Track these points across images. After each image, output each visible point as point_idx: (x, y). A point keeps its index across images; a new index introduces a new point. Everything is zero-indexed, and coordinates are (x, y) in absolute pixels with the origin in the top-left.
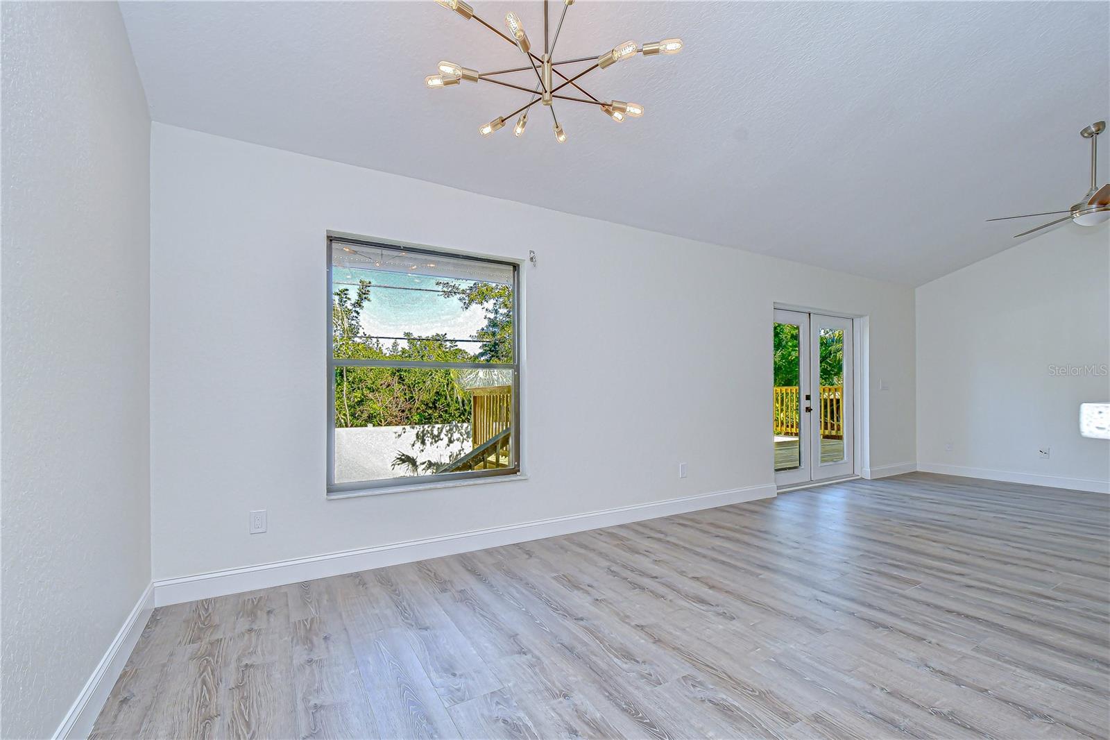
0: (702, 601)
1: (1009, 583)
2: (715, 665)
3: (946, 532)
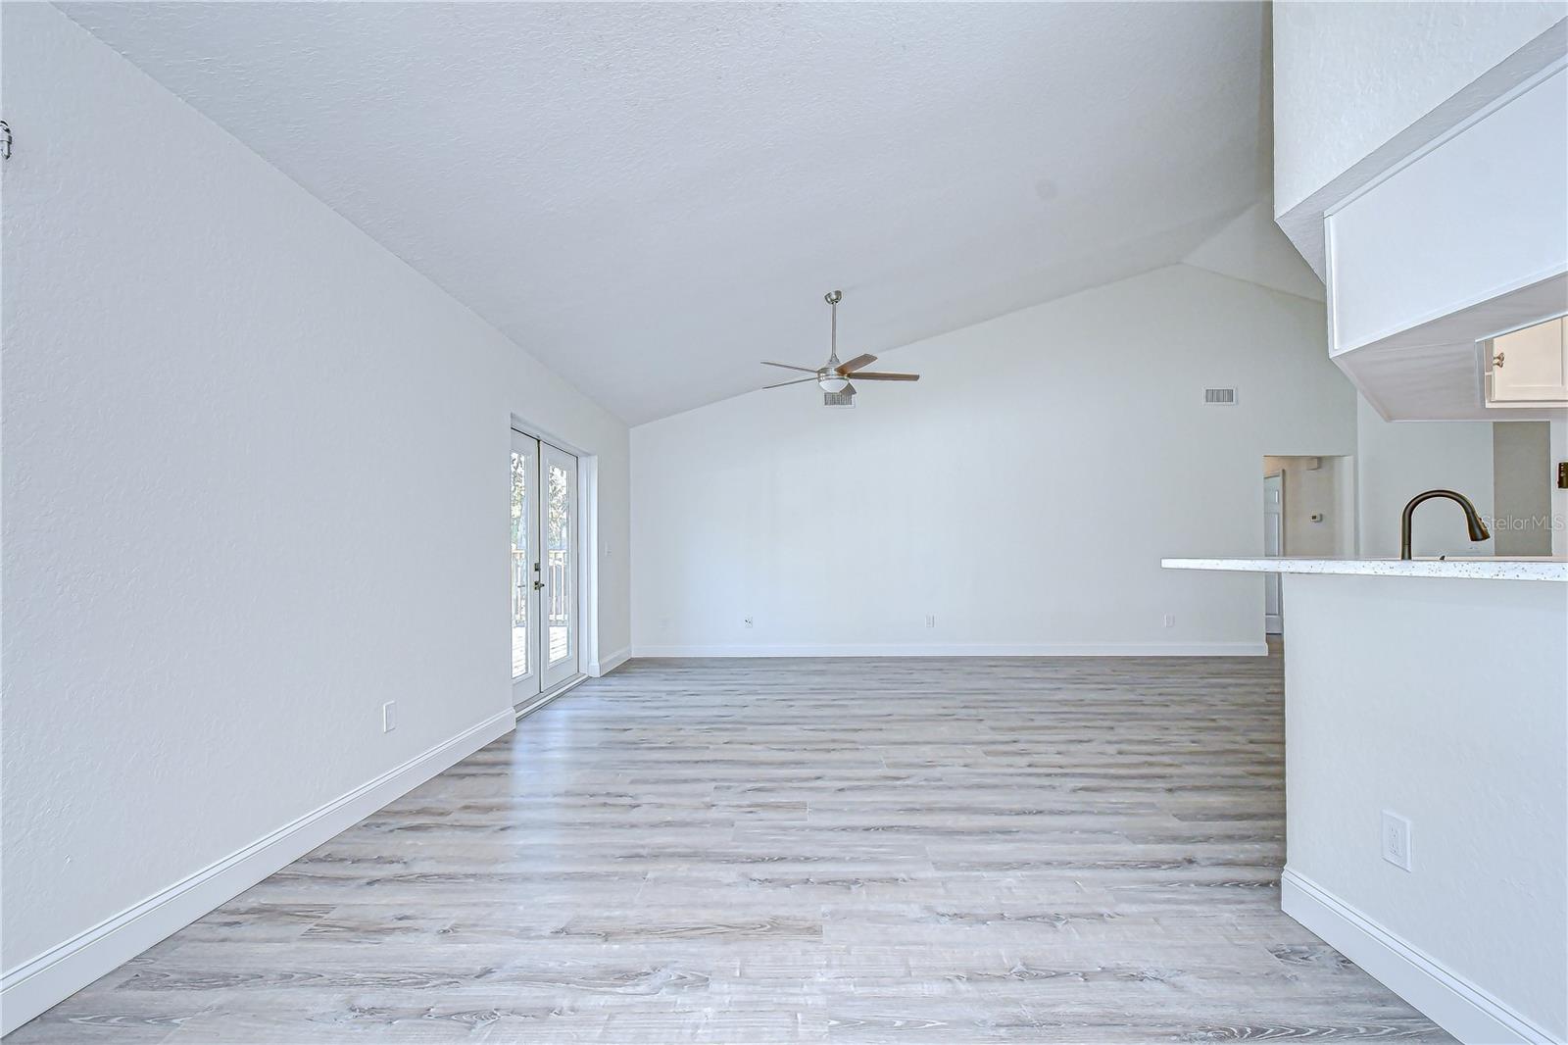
0: (626, 976)
1: (860, 773)
2: (698, 923)
3: (745, 729)
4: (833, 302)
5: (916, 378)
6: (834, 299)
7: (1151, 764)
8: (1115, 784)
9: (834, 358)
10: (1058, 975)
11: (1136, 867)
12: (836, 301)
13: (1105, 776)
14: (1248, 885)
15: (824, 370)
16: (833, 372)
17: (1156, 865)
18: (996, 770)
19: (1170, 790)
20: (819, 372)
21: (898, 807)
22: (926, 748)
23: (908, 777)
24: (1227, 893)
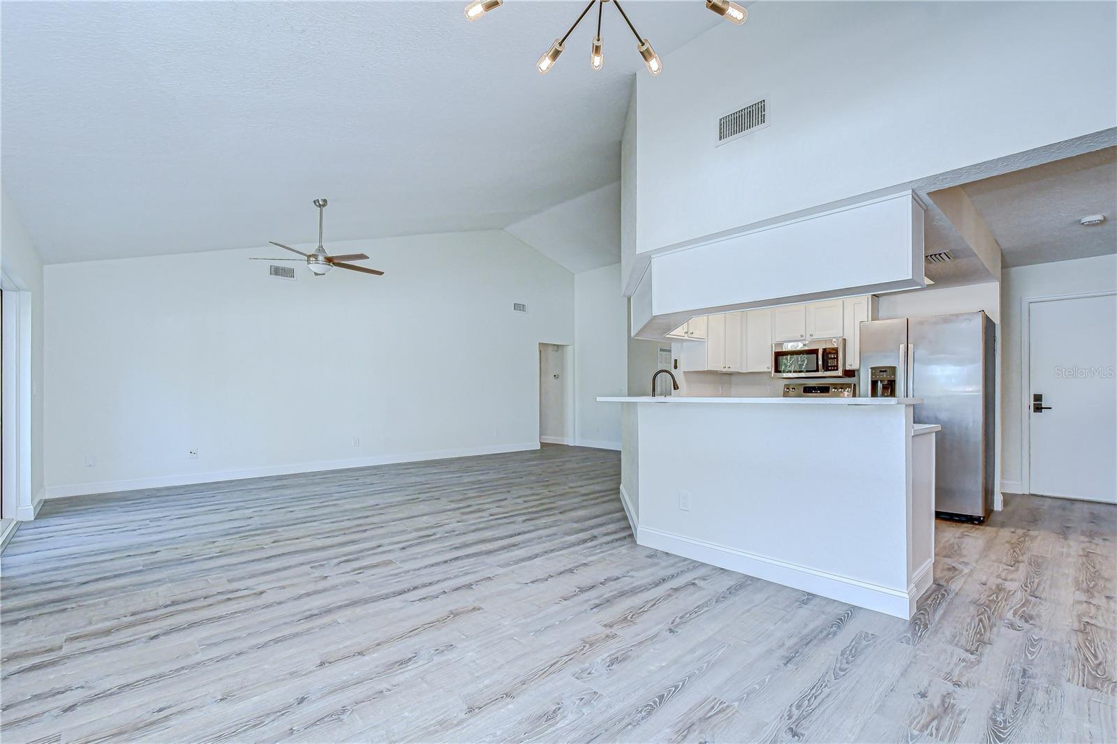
4: (320, 206)
5: (381, 273)
6: (322, 204)
7: (543, 504)
8: (537, 515)
9: (321, 249)
10: (593, 587)
11: (579, 544)
12: (324, 205)
13: (529, 513)
14: (620, 539)
15: (315, 256)
16: (321, 258)
17: (585, 541)
18: (475, 521)
19: (561, 513)
20: (309, 256)
21: (448, 548)
22: (425, 518)
23: (434, 534)
24: (616, 544)
